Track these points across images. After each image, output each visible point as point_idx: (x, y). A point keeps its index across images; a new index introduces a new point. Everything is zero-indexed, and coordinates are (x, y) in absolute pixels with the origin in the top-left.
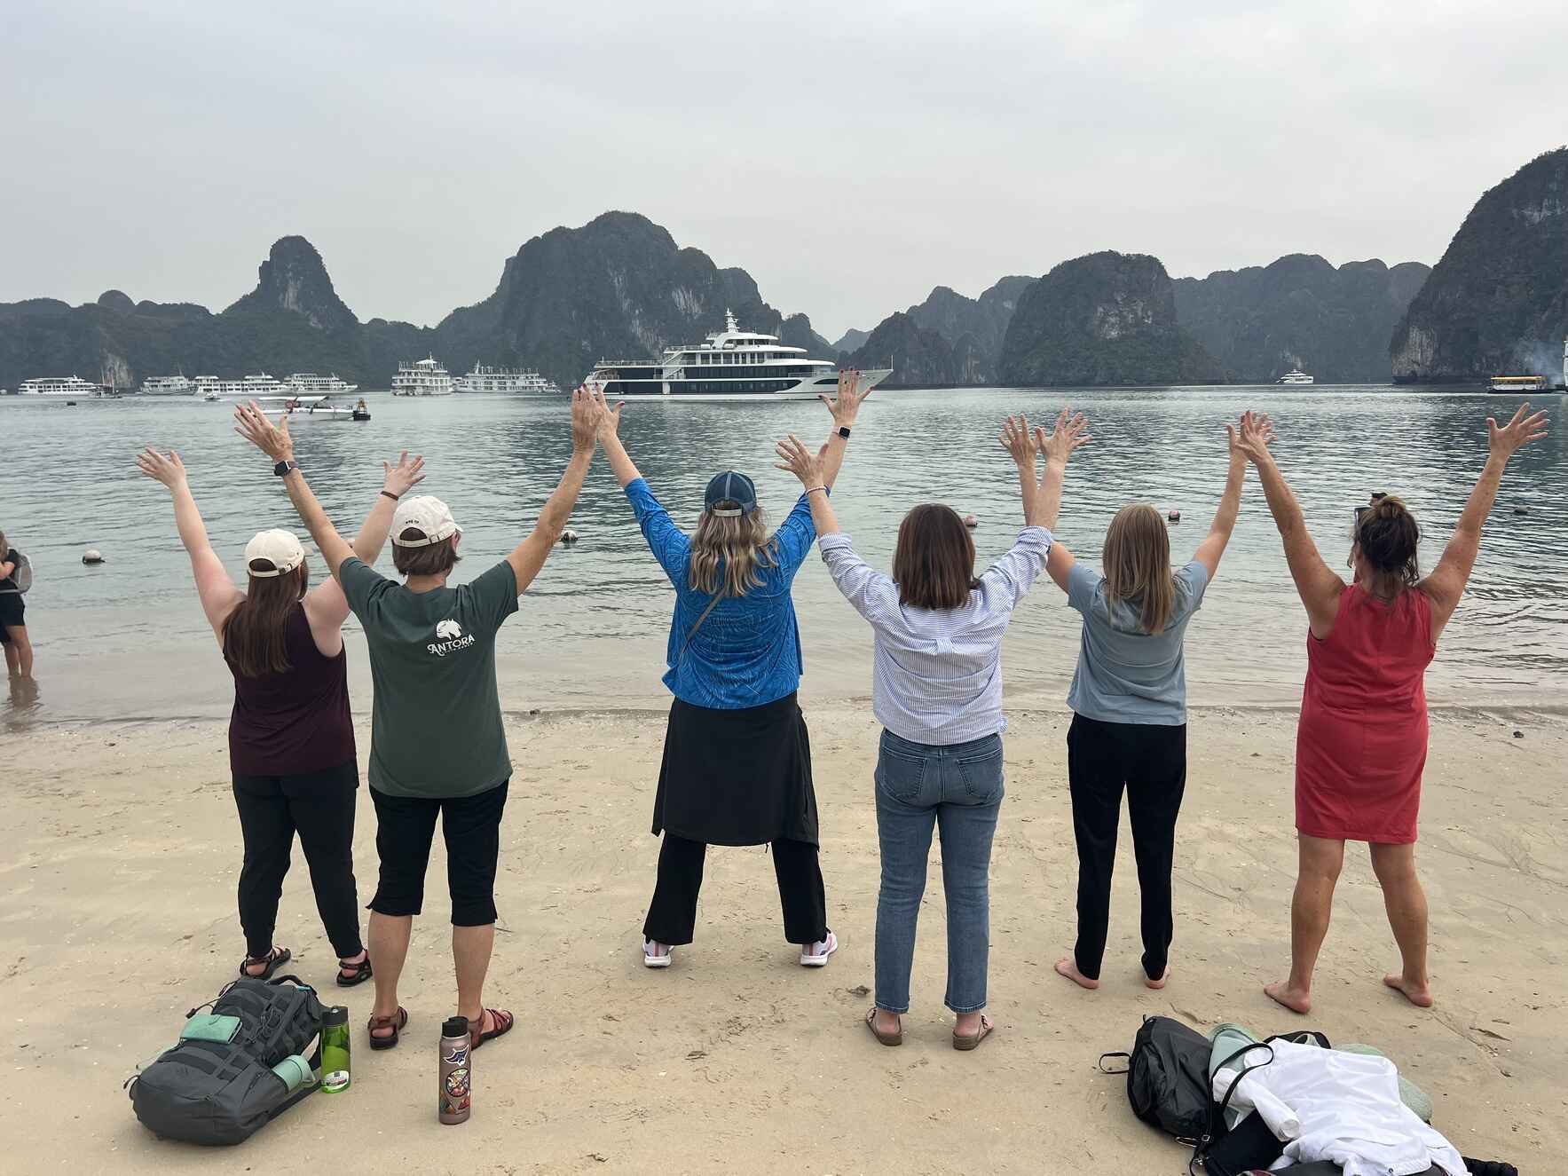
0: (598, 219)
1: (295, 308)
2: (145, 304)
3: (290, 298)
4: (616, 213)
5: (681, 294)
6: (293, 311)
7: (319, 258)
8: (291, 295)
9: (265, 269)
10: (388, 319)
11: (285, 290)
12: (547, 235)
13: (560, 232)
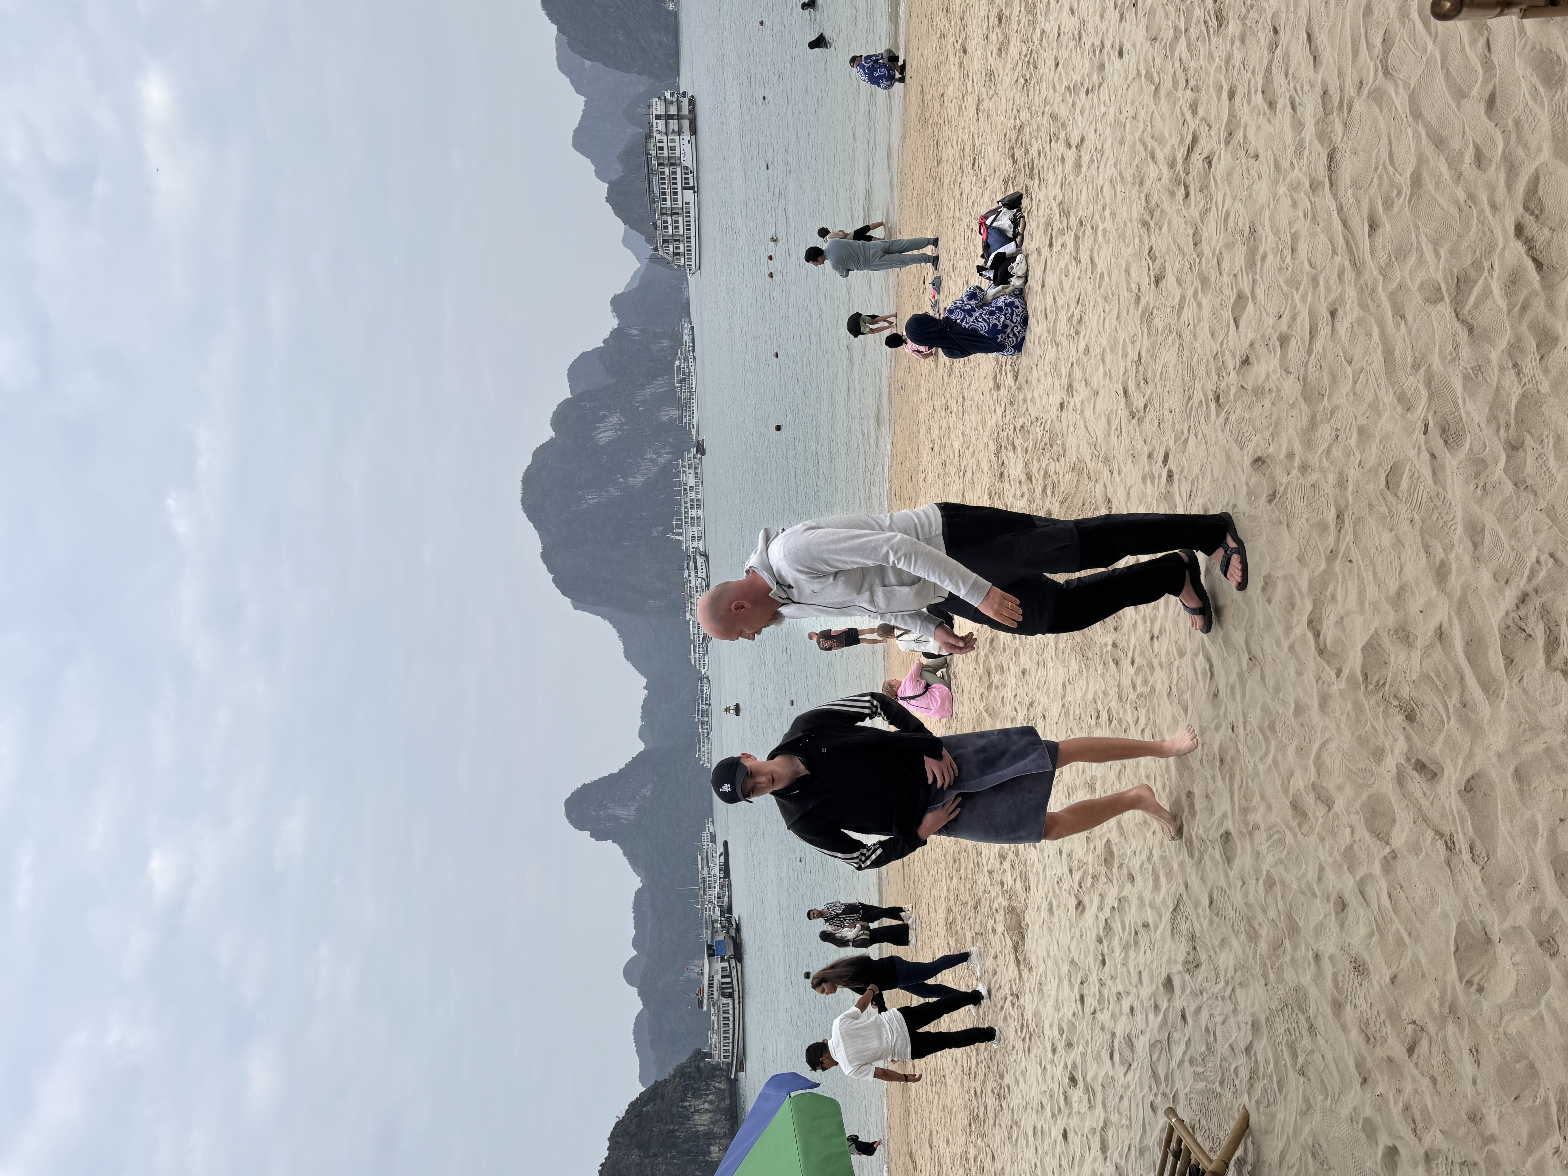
0: (531, 519)
1: (633, 808)
2: (636, 944)
3: (625, 813)
4: (524, 501)
5: (602, 435)
6: (636, 810)
7: (585, 787)
8: (621, 812)
9: (599, 835)
10: (639, 723)
11: (616, 818)
12: (551, 570)
13: (547, 557)
